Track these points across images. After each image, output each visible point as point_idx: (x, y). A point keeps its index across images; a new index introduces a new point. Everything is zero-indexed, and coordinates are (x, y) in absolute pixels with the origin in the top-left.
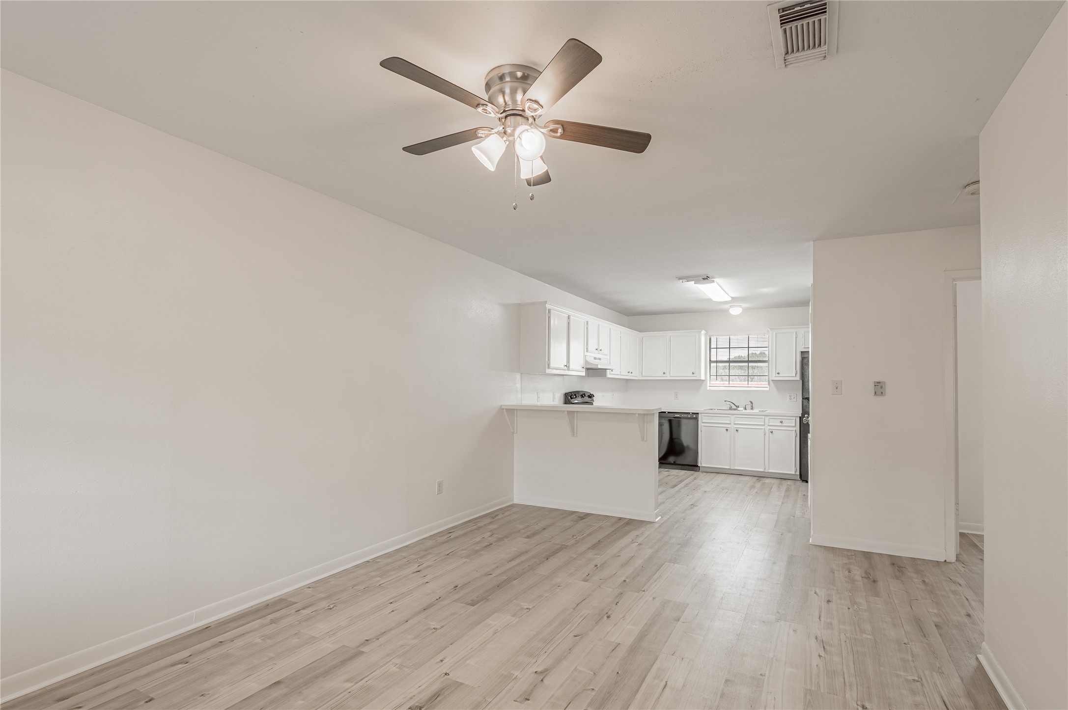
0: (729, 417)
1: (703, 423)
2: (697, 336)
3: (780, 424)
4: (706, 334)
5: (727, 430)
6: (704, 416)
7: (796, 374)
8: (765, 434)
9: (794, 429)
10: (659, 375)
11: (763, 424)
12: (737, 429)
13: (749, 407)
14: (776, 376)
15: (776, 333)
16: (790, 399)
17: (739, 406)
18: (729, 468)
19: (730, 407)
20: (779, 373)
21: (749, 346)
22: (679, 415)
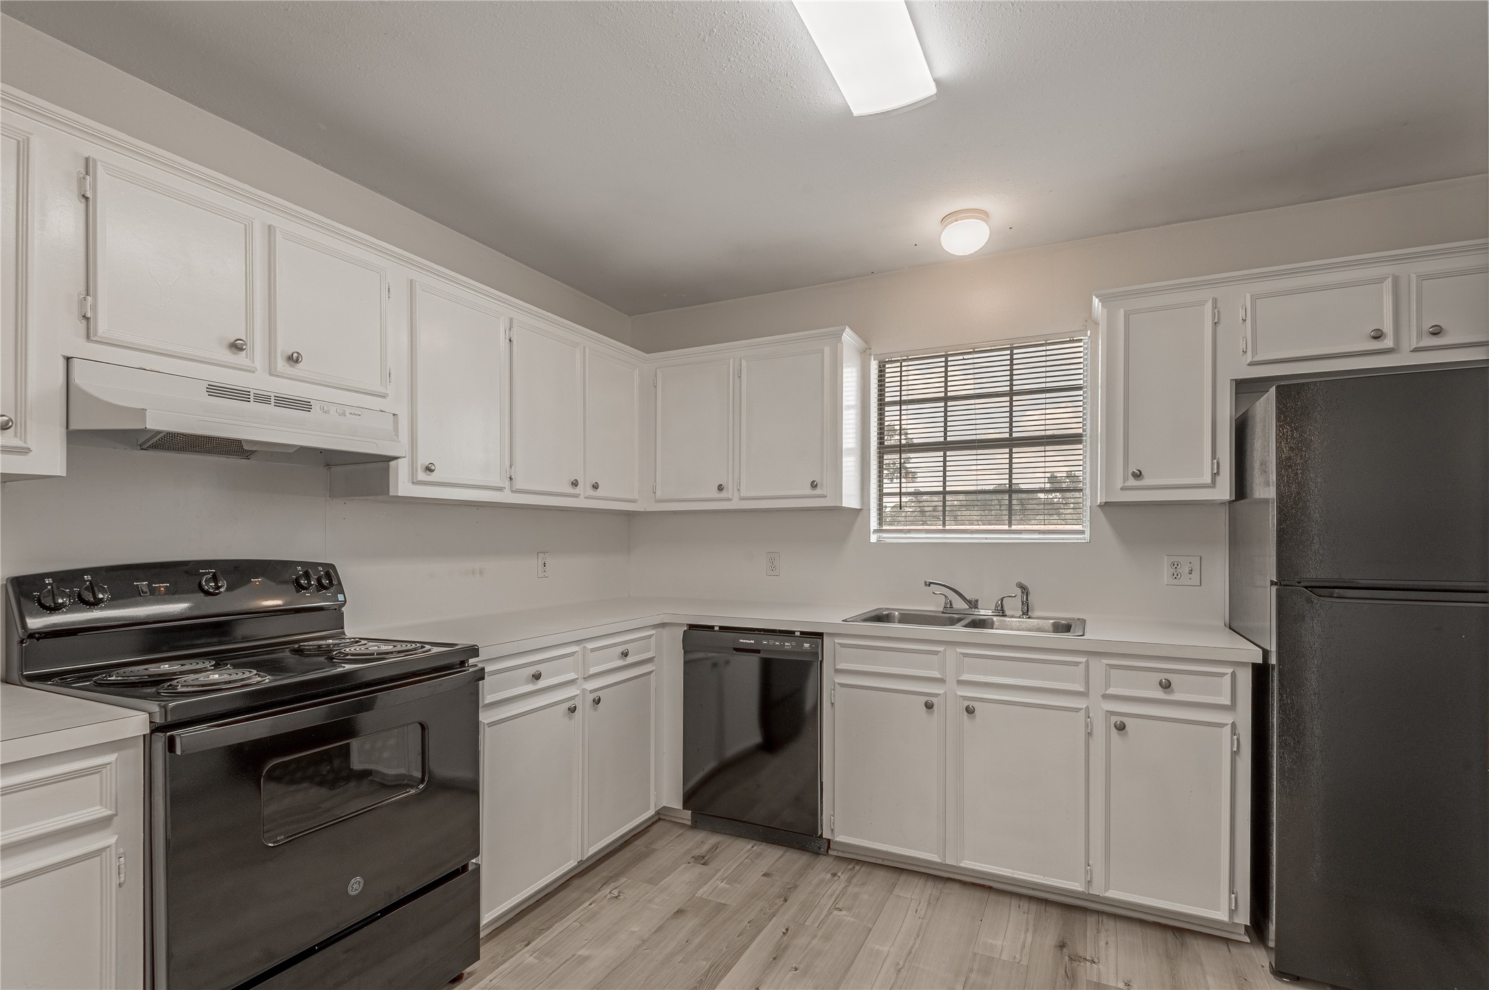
0: (936, 653)
1: (837, 671)
2: (827, 350)
3: (1160, 694)
4: (865, 354)
5: (929, 706)
6: (842, 645)
7: (1215, 475)
8: (1089, 734)
9: (1227, 718)
10: (702, 496)
11: (1080, 688)
12: (971, 704)
13: (1013, 606)
14: (1126, 484)
15: (1125, 311)
16: (1175, 576)
17: (977, 601)
18: (939, 861)
19: (946, 603)
20: (1138, 475)
21: (1015, 388)
22: (753, 642)
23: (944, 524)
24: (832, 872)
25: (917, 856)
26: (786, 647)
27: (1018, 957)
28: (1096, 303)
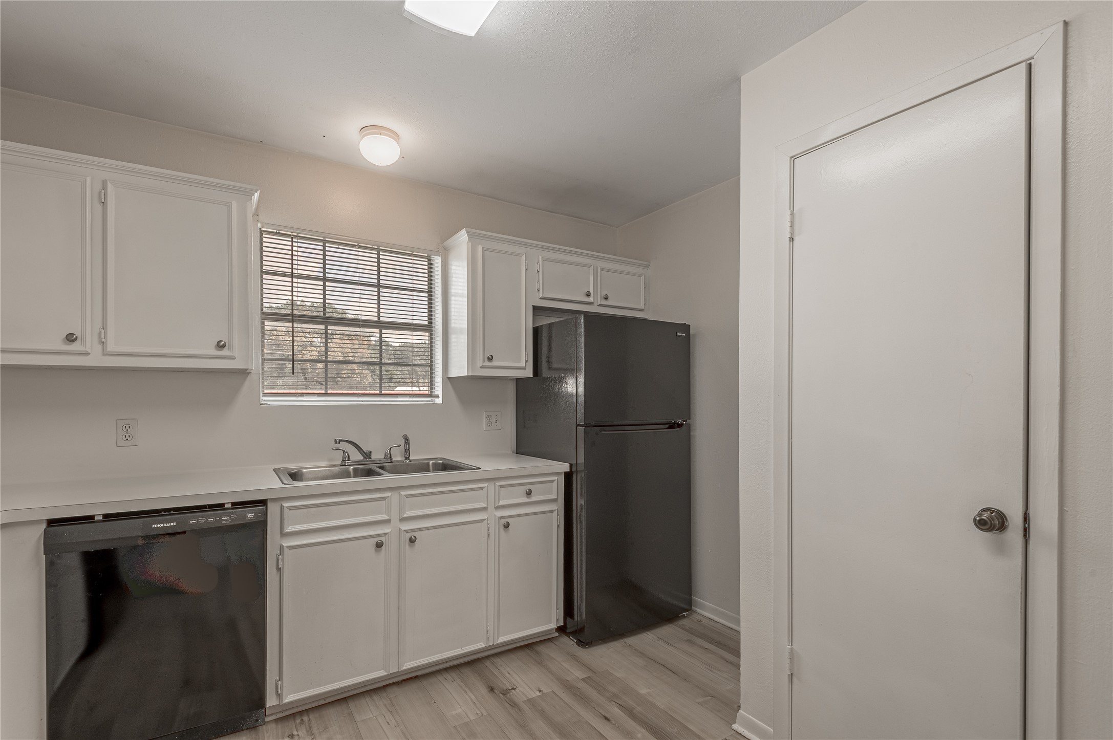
0: (384, 499)
1: (284, 535)
2: (234, 205)
3: (525, 500)
5: (379, 546)
6: (291, 508)
7: (527, 361)
8: (489, 535)
9: (555, 506)
12: (413, 535)
14: (484, 364)
15: (483, 248)
16: (489, 425)
17: (371, 452)
18: (386, 674)
19: (343, 457)
20: (490, 359)
21: (381, 282)
22: (175, 524)
23: (326, 389)
24: (287, 735)
25: (367, 679)
26: (224, 522)
27: (478, 712)
28: (463, 236)
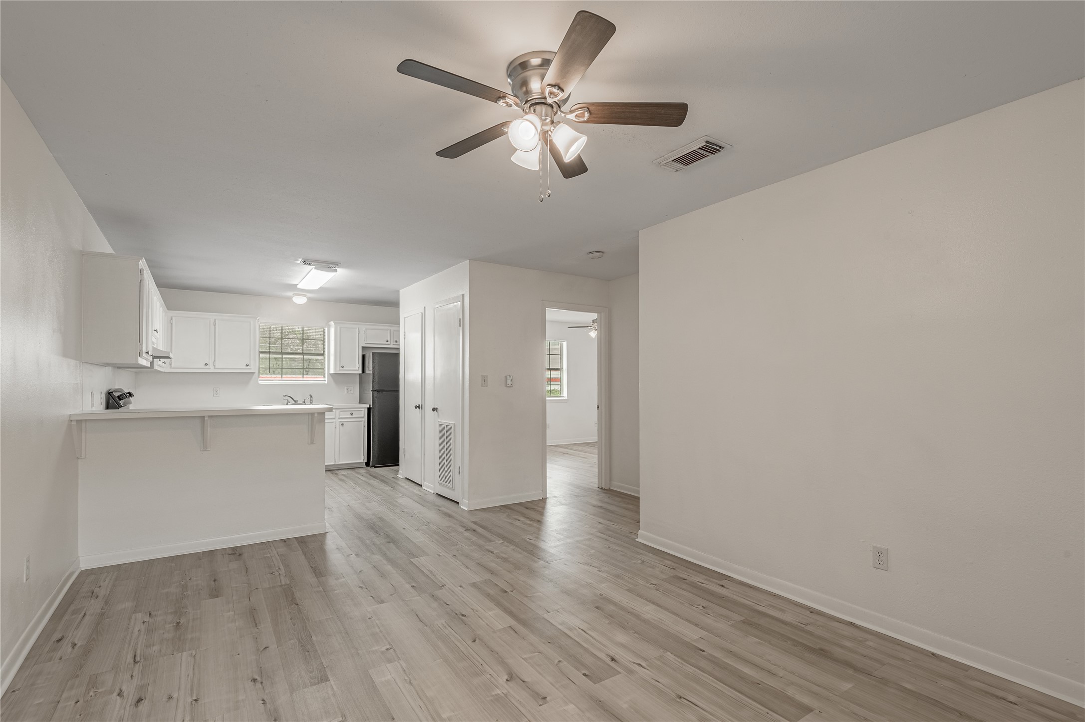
2: (252, 322)
3: (350, 416)
7: (359, 368)
8: (335, 428)
9: (363, 419)
10: (199, 367)
11: (334, 417)
13: (308, 401)
14: (343, 369)
15: (341, 327)
16: (348, 392)
17: (297, 401)
19: (287, 402)
28: (332, 323)
